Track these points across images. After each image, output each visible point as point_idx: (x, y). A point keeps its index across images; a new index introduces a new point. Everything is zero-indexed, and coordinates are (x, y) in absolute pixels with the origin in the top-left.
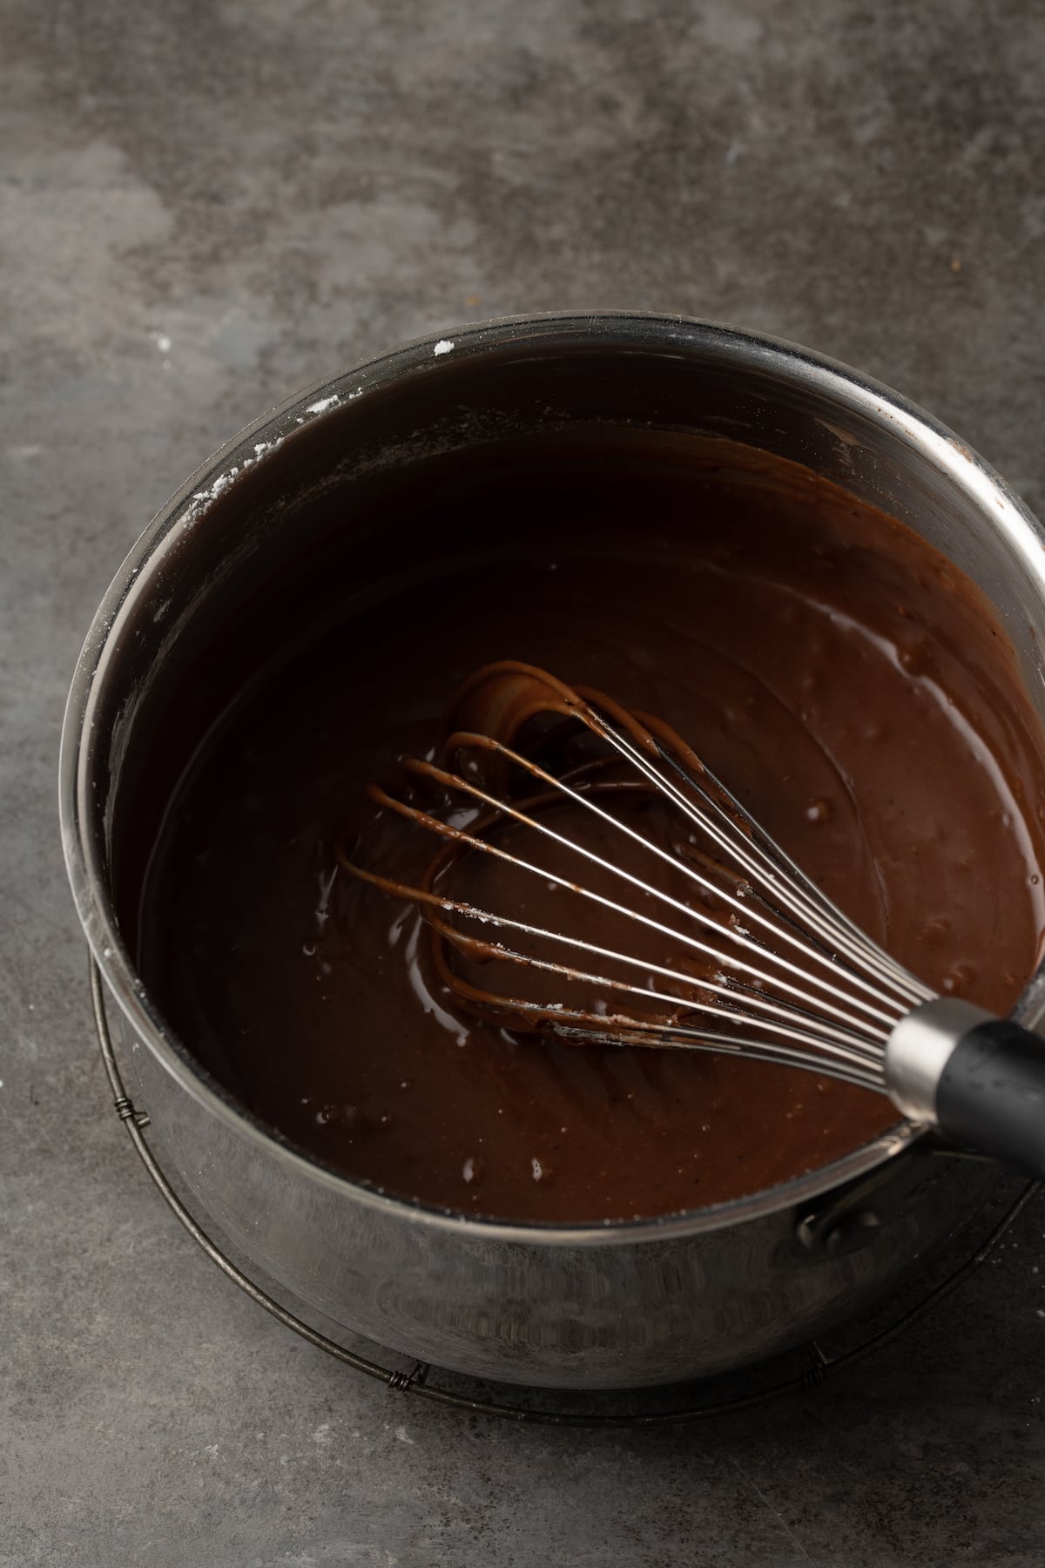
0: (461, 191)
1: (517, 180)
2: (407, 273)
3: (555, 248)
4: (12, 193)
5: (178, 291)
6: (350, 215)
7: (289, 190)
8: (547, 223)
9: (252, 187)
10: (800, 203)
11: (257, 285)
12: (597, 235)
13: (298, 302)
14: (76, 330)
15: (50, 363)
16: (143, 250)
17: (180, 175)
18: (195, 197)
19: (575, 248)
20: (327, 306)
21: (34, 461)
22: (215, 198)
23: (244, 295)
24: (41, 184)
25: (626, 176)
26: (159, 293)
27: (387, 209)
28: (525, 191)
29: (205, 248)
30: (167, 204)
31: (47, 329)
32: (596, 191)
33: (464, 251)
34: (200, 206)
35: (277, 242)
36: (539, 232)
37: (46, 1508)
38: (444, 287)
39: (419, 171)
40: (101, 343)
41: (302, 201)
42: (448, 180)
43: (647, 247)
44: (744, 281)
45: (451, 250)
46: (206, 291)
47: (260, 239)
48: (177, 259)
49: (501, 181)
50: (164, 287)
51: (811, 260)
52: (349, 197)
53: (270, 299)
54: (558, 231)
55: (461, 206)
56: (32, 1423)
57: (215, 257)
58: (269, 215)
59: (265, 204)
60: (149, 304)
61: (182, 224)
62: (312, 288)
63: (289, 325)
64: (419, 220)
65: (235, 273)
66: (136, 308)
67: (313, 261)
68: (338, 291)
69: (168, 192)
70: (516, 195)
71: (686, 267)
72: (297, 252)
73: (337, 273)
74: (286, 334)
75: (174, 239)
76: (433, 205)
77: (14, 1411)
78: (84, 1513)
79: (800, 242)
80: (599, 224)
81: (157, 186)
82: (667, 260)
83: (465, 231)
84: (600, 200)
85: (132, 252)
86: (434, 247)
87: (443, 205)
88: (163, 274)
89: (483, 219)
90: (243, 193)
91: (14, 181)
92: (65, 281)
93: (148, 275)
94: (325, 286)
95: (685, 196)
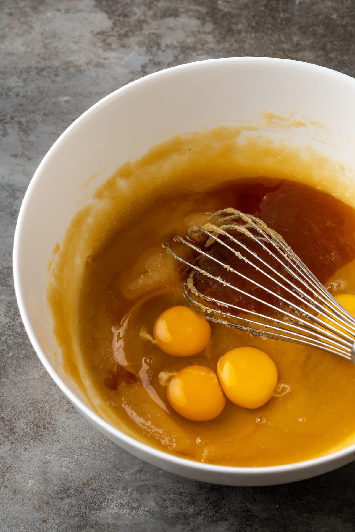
0: (207, 13)
1: (226, 10)
2: (190, 40)
3: (239, 32)
4: (58, 14)
5: (114, 46)
6: (171, 21)
7: (150, 13)
8: (236, 24)
9: (138, 12)
10: (320, 17)
11: (140, 44)
12: (253, 28)
13: (154, 50)
14: (80, 59)
15: (72, 70)
16: (102, 33)
17: (114, 8)
18: (119, 15)
19: (246, 32)
20: (164, 51)
21: (67, 101)
22: (126, 16)
23: (136, 48)
24: (68, 11)
25: (262, 8)
26: (108, 46)
27: (183, 19)
28: (229, 13)
29: (123, 32)
30: (110, 18)
31: (70, 59)
32: (252, 14)
33: (209, 33)
34: (121, 18)
35: (147, 30)
36: (234, 27)
37: (78, 442)
38: (202, 45)
39: (193, 7)
40: (89, 63)
41: (155, 17)
42: (203, 10)
43: (270, 32)
44: (302, 43)
45: (204, 33)
46: (123, 46)
47: (141, 29)
48: (114, 36)
49: (221, 10)
50: (109, 45)
51: (324, 36)
52: (170, 15)
53: (145, 49)
54: (240, 27)
55: (208, 18)
56: (73, 415)
57: (126, 35)
58: (144, 21)
59: (142, 18)
60: (105, 51)
61: (115, 24)
62: (159, 45)
63: (151, 57)
64: (194, 23)
65: (133, 40)
66: (100, 51)
67: (158, 36)
68: (167, 46)
69: (110, 14)
70: (225, 15)
71: (283, 38)
72: (153, 33)
73: (166, 41)
74: (150, 60)
75: (113, 29)
76: (198, 18)
77: (67, 411)
78: (91, 444)
79: (321, 30)
80: (254, 24)
81: (106, 12)
82: (276, 36)
83: (209, 27)
84: (254, 16)
85: (98, 33)
86: (199, 32)
87: (202, 18)
88: (109, 41)
89: (215, 23)
90: (135, 14)
91: (59, 10)
92: (76, 43)
93: (104, 41)
94: (163, 45)
95: (282, 16)
